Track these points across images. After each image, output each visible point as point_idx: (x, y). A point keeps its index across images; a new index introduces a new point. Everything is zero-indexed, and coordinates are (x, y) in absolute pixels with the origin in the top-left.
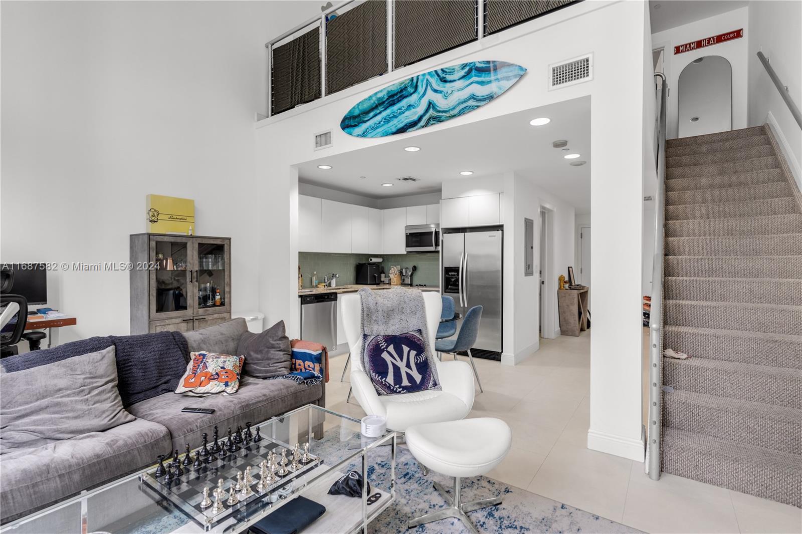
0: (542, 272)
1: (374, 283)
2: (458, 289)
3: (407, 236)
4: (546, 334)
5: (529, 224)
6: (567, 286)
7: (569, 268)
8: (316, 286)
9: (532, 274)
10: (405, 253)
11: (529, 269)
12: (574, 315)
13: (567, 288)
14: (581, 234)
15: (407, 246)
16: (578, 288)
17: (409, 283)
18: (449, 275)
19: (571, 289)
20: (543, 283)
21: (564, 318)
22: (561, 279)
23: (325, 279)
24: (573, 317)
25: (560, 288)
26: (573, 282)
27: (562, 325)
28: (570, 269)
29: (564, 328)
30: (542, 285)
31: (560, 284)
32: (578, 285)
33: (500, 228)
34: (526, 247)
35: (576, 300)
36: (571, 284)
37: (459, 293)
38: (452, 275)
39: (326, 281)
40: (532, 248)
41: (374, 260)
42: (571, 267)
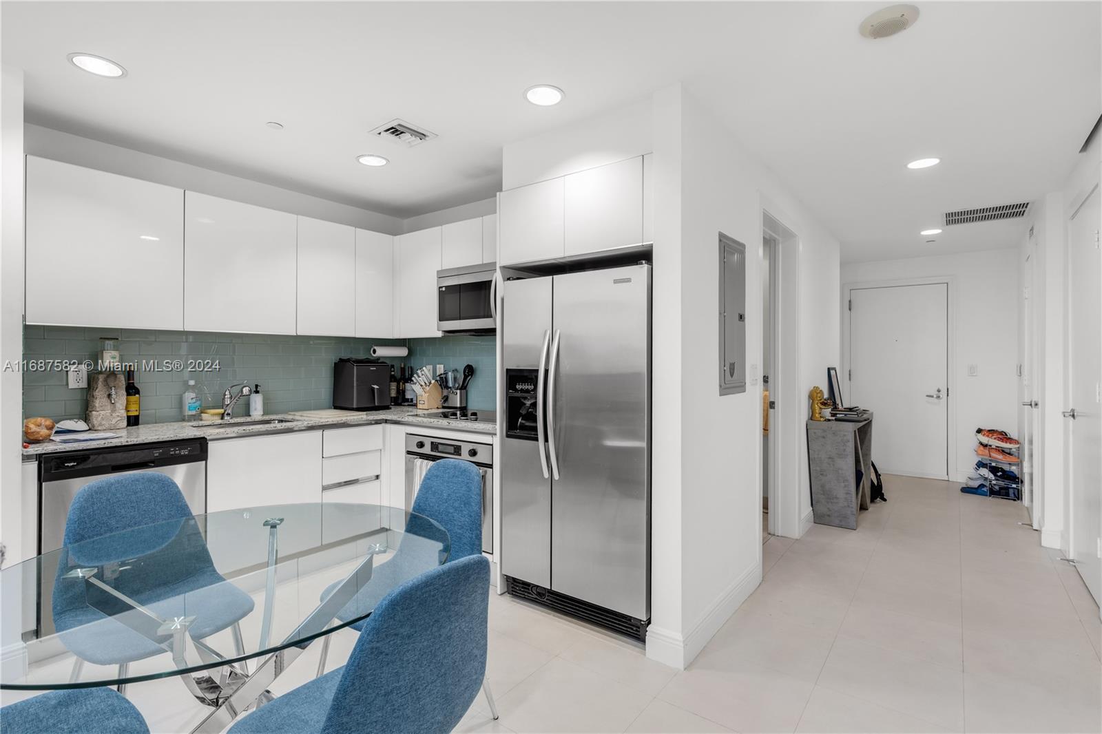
0: (771, 380)
1: (372, 405)
2: (535, 429)
3: (441, 293)
4: (779, 528)
5: (730, 250)
6: (827, 412)
7: (829, 369)
8: (197, 417)
9: (740, 387)
10: (440, 334)
11: (732, 376)
12: (846, 481)
13: (828, 416)
14: (850, 301)
15: (442, 317)
16: (852, 416)
17: (458, 405)
18: (516, 390)
19: (836, 420)
20: (772, 405)
21: (823, 486)
22: (813, 395)
23: (224, 399)
24: (843, 484)
25: (812, 418)
26: (838, 401)
27: (818, 502)
28: (833, 372)
29: (822, 509)
30: (771, 411)
31: (812, 408)
32: (851, 410)
33: (643, 256)
34: (722, 313)
35: (851, 445)
36: (835, 407)
37: (537, 439)
38: (522, 390)
39: (227, 401)
40: (741, 317)
41: (382, 352)
42: (834, 369)
